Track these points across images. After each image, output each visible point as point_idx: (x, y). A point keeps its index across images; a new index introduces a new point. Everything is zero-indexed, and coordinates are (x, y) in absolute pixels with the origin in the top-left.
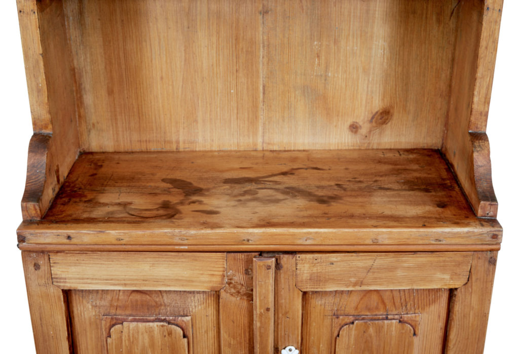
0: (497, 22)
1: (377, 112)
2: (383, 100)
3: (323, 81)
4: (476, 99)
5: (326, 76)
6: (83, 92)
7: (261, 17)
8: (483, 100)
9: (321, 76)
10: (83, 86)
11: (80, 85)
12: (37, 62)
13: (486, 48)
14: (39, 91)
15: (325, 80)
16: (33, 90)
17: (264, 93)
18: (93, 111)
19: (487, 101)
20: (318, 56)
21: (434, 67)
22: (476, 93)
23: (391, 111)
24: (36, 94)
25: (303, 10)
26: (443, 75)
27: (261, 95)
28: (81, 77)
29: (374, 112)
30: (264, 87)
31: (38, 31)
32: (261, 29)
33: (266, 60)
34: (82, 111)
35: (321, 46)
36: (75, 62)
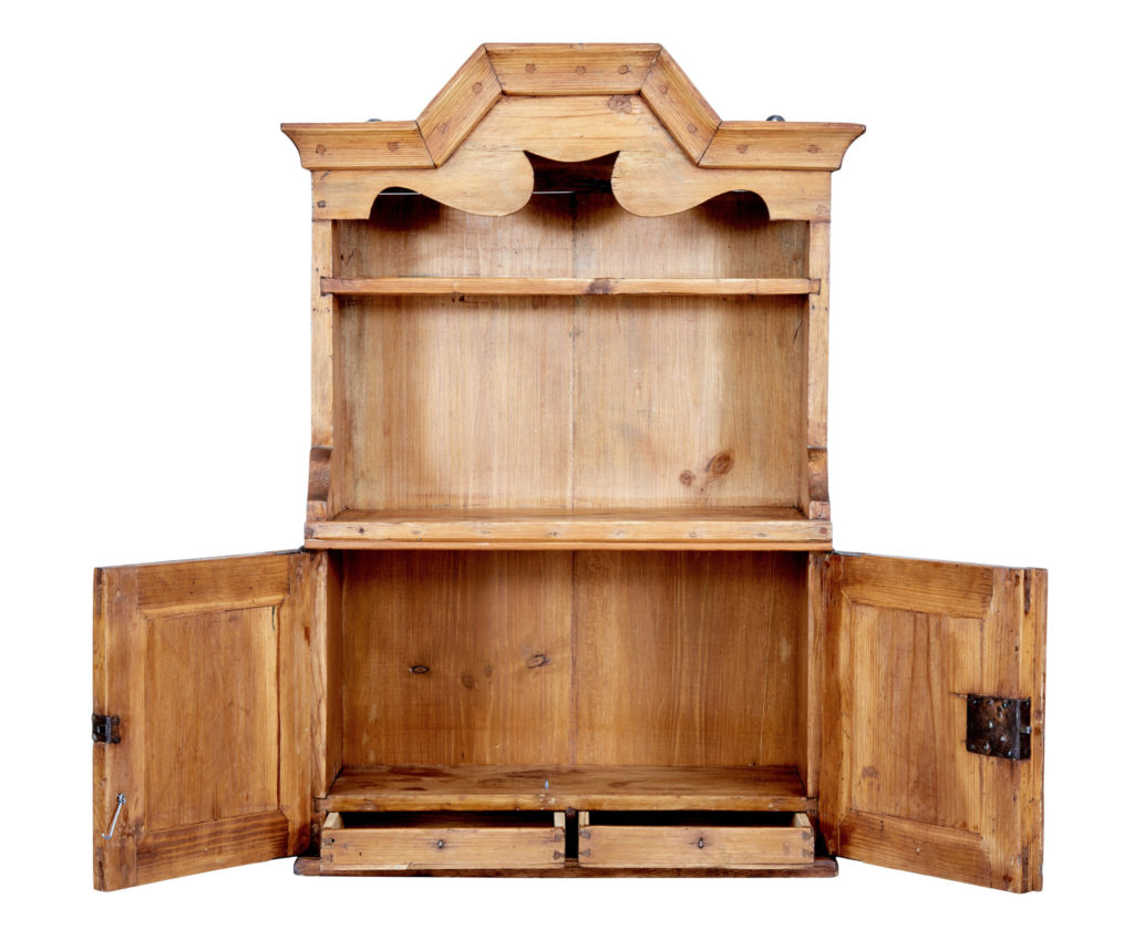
0: (825, 321)
1: (714, 458)
2: (721, 442)
3: (646, 418)
4: (811, 408)
5: (650, 411)
6: (354, 432)
7: (570, 340)
8: (819, 409)
9: (643, 411)
10: (354, 424)
11: (351, 421)
12: (326, 365)
13: (816, 350)
14: (324, 398)
15: (649, 416)
16: (318, 397)
17: (574, 433)
18: (363, 455)
19: (824, 410)
20: (640, 387)
21: (781, 400)
22: (810, 401)
23: (732, 456)
24: (320, 401)
25: (620, 331)
26: (792, 411)
27: (571, 436)
28: (352, 411)
29: (711, 457)
30: (574, 424)
31: (331, 331)
32: (571, 354)
33: (576, 392)
34: (349, 456)
35: (642, 374)
36: (348, 393)
